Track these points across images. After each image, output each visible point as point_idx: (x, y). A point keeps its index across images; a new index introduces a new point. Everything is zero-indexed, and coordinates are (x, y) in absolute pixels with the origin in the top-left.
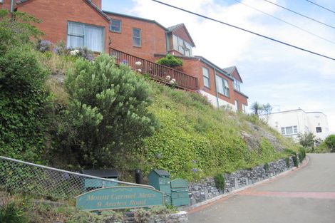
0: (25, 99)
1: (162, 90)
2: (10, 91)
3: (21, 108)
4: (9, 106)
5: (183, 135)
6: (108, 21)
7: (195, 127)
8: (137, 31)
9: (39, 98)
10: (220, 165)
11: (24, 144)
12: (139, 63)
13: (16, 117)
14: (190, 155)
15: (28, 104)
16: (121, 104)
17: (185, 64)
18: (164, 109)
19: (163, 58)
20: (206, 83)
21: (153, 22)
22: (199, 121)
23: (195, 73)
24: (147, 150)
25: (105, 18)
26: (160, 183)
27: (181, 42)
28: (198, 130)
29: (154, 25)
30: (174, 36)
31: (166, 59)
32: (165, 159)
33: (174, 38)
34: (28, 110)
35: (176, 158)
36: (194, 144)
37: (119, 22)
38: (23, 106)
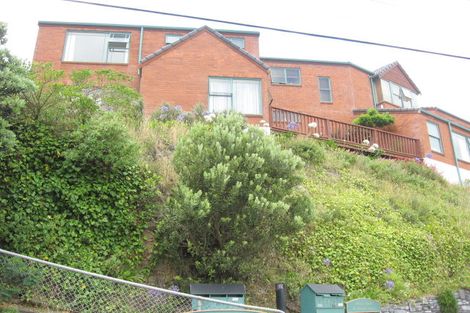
0: (113, 185)
1: (353, 162)
2: (92, 176)
3: (106, 197)
4: (90, 195)
5: (381, 228)
6: (265, 70)
7: (404, 216)
8: (325, 80)
9: (137, 183)
10: (451, 275)
11: (111, 246)
12: (313, 125)
13: (98, 210)
14: (391, 260)
15: (117, 192)
16: (239, 185)
17: (398, 120)
18: (353, 190)
19: (363, 115)
20: (435, 146)
21: (348, 65)
22: (414, 206)
23: (415, 131)
24: (314, 253)
25: (260, 66)
26: (319, 305)
27: (396, 89)
28: (410, 220)
29: (350, 69)
30: (382, 81)
31: (367, 115)
32: (344, 267)
33: (384, 84)
34: (117, 200)
35: (364, 265)
36: (400, 243)
37: (296, 71)
38: (109, 195)
